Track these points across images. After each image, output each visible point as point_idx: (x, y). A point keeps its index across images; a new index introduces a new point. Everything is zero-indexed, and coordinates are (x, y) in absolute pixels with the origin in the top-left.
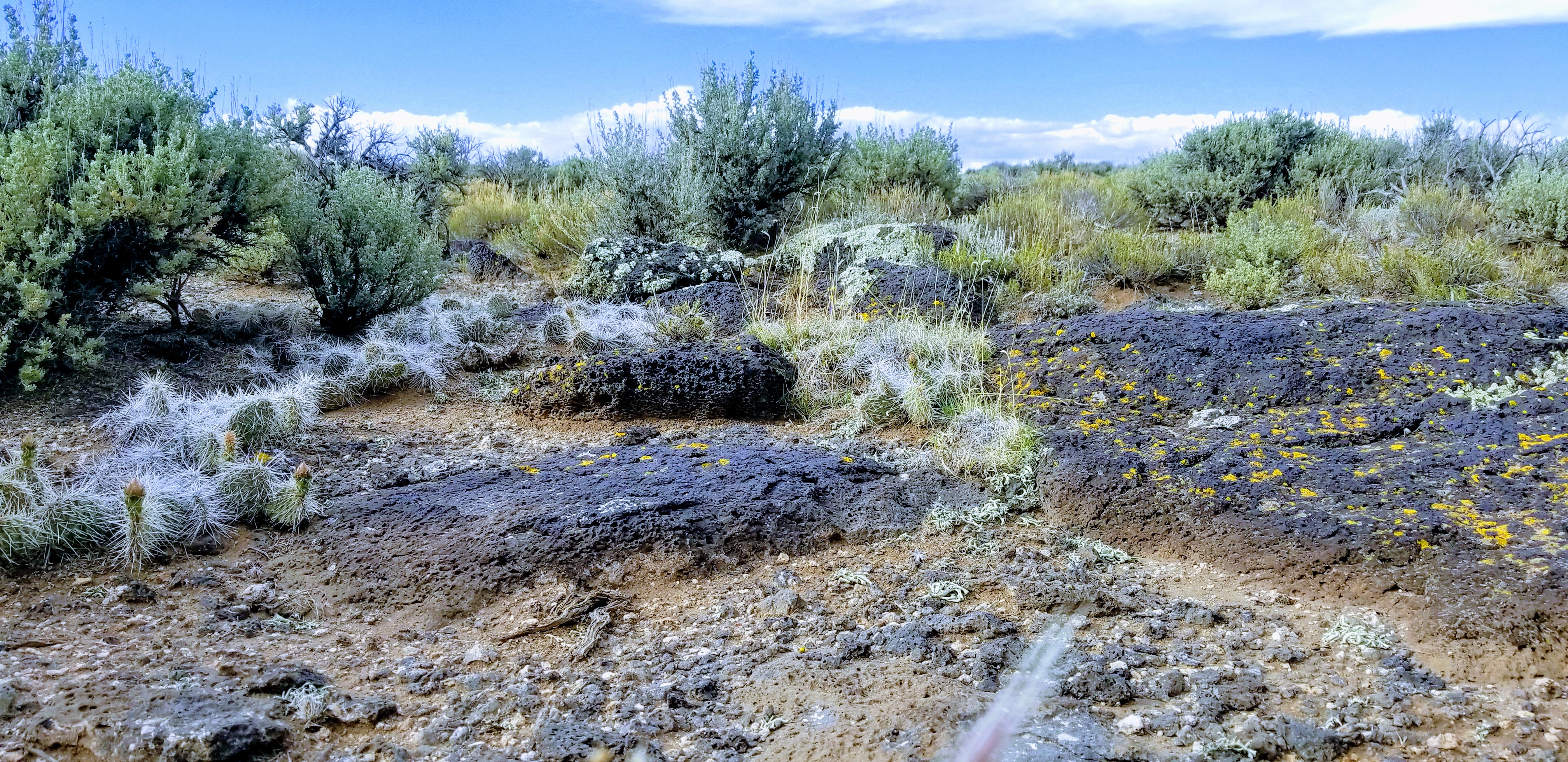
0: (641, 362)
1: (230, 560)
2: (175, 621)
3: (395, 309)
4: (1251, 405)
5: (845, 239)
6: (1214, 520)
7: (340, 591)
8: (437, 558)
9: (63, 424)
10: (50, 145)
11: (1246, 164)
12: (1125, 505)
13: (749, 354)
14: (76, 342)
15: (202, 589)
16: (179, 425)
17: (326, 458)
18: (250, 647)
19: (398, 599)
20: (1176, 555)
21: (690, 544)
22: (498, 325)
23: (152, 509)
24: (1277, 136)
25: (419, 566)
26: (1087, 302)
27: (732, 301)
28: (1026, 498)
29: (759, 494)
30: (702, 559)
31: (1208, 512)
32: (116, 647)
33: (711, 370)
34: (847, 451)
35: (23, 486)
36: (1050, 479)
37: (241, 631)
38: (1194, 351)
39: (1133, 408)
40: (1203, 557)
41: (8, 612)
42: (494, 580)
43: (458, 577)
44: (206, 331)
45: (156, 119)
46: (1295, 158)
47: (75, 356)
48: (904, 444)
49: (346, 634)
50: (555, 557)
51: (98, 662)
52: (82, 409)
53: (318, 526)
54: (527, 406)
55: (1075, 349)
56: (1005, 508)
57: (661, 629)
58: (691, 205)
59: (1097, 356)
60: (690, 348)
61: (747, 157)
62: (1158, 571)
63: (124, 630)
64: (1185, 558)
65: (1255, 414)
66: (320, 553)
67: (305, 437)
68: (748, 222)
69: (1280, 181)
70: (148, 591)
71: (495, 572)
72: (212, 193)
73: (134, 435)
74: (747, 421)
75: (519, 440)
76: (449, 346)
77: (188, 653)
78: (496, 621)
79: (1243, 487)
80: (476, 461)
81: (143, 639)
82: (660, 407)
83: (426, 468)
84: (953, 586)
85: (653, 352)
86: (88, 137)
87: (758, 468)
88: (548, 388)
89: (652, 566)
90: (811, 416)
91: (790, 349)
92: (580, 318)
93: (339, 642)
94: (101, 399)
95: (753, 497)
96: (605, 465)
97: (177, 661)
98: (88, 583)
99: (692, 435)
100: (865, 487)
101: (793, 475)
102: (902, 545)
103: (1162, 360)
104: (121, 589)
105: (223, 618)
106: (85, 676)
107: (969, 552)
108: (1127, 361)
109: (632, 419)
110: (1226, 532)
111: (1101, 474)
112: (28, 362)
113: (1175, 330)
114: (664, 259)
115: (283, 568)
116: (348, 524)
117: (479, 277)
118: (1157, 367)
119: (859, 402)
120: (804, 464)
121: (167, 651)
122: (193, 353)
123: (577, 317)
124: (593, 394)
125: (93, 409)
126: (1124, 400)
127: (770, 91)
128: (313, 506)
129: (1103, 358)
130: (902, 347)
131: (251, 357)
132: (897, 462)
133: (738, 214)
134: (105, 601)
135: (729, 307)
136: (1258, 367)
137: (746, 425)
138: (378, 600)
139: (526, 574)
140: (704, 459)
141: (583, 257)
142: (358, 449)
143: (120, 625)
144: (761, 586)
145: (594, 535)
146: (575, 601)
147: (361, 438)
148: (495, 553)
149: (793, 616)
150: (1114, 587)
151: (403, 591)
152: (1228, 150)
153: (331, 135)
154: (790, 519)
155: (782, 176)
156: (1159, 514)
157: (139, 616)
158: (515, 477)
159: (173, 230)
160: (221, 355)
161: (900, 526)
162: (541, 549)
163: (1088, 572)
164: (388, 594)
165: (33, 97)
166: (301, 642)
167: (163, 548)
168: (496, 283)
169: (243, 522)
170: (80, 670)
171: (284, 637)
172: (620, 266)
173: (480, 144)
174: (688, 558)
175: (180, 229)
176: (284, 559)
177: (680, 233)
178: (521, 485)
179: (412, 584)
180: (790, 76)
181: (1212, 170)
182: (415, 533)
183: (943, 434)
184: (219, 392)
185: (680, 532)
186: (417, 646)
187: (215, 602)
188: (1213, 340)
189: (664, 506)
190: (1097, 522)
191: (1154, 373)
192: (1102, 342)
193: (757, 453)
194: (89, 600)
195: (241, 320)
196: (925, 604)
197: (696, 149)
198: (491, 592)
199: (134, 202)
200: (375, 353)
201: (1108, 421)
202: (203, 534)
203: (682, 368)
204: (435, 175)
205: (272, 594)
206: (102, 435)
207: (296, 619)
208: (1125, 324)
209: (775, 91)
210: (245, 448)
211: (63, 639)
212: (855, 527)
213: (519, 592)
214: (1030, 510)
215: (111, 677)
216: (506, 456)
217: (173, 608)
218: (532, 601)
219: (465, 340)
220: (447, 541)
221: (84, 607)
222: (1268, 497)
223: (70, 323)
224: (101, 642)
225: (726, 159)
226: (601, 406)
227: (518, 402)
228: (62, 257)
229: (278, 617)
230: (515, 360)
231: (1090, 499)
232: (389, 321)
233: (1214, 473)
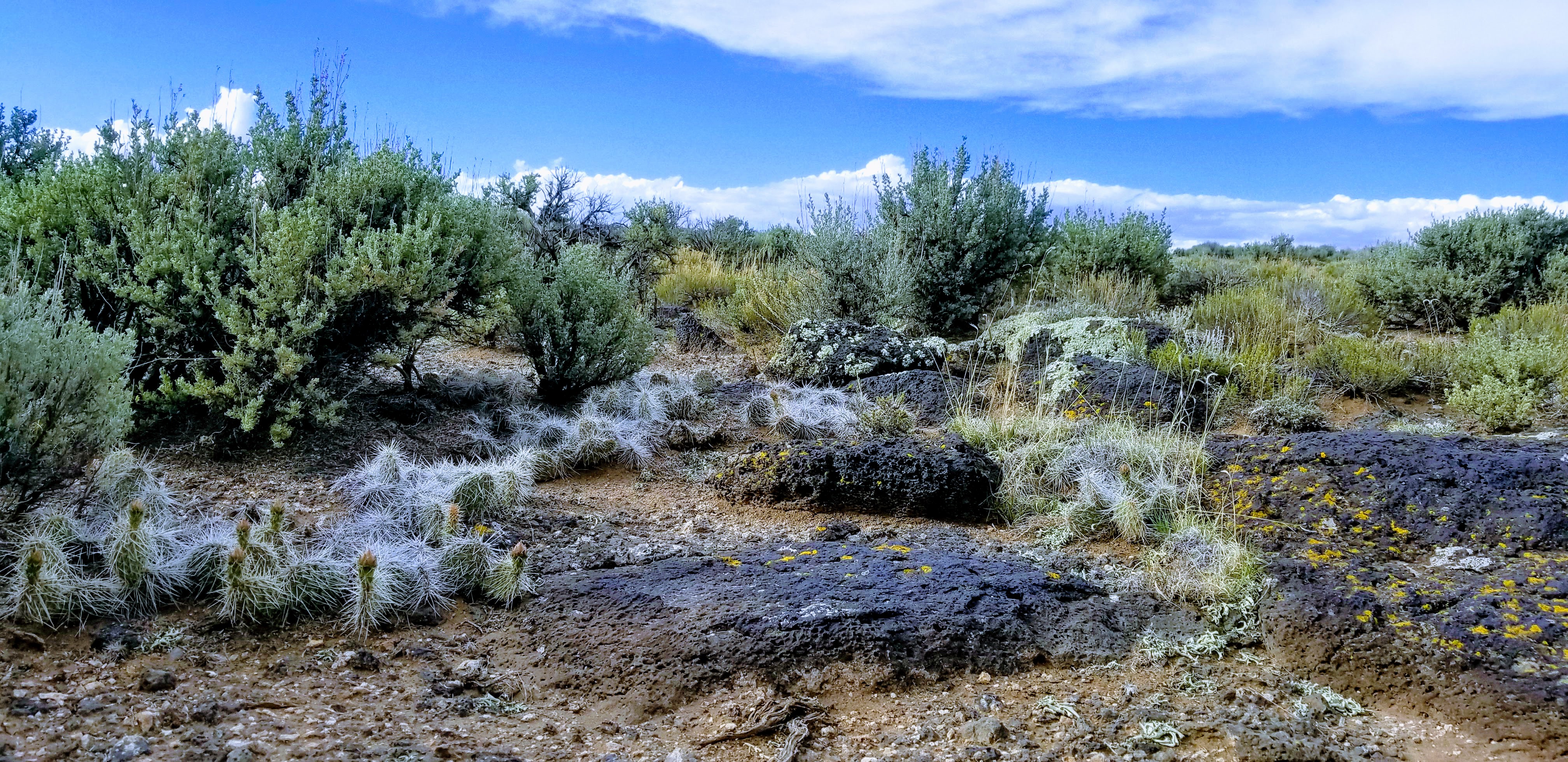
0: (844, 455)
1: (448, 632)
2: (396, 692)
3: (607, 383)
4: (1503, 546)
5: (1053, 330)
6: (1461, 676)
7: (548, 675)
8: (640, 650)
9: (305, 480)
10: (313, 222)
11: (1492, 263)
12: (1358, 650)
13: (953, 454)
14: (321, 403)
15: (421, 660)
16: (408, 494)
17: (539, 533)
18: (463, 726)
19: (602, 689)
20: (1416, 711)
21: (891, 656)
22: (703, 402)
23: (380, 576)
24: (1527, 235)
25: (624, 656)
26: (1312, 412)
27: (934, 390)
28: (1247, 631)
29: (962, 608)
30: (900, 673)
31: (1454, 667)
32: (343, 715)
33: (914, 469)
34: (1053, 566)
35: (270, 548)
36: (1273, 614)
37: (455, 709)
38: (1438, 481)
39: (1367, 539)
40: (1448, 718)
41: (248, 669)
42: (695, 678)
43: (662, 672)
44: (435, 394)
45: (406, 199)
46: (1548, 257)
47: (320, 417)
48: (1113, 560)
49: (552, 722)
50: (756, 660)
51: (326, 730)
52: (321, 466)
53: (529, 605)
54: (730, 491)
55: (1302, 469)
56: (1223, 641)
57: (859, 747)
58: (896, 288)
59: (1327, 478)
60: (894, 443)
61: (954, 242)
62: (1396, 729)
63: (350, 697)
64: (1427, 716)
65: (1507, 556)
66: (531, 633)
67: (521, 509)
68: (953, 306)
69: (1530, 281)
70: (373, 659)
71: (697, 670)
72: (451, 269)
73: (369, 502)
74: (949, 522)
75: (719, 526)
76: (657, 423)
77: (407, 729)
78: (695, 722)
79: (1496, 642)
80: (679, 547)
81: (367, 709)
82: (860, 502)
83: (631, 550)
84: (1167, 728)
85: (857, 446)
86: (345, 214)
87: (962, 580)
88: (751, 475)
89: (850, 676)
90: (1015, 521)
91: (994, 448)
92: (784, 402)
93: (545, 730)
94: (338, 458)
95: (955, 610)
96: (805, 562)
97: (396, 736)
98: (320, 646)
99: (892, 534)
100: (1072, 607)
101: (997, 590)
102: (1111, 674)
103: (1401, 489)
104: (349, 654)
105: (439, 692)
106: (314, 744)
107: (1184, 688)
108: (1360, 486)
109: (832, 512)
110: (1475, 692)
111: (1331, 613)
112: (278, 420)
113: (1416, 457)
114: (867, 343)
115: (495, 645)
116: (558, 606)
117: (685, 348)
118: (1396, 495)
119: (1066, 510)
120: (1009, 578)
121: (388, 725)
122: (422, 416)
123: (781, 401)
124: (795, 484)
125: (331, 467)
126: (1357, 530)
127: (981, 177)
128: (526, 584)
129: (1333, 482)
130: (1113, 455)
131: (473, 423)
132: (1106, 581)
133: (942, 297)
134: (335, 666)
135: (931, 396)
136: (1512, 504)
137: (947, 527)
138: (583, 687)
139: (726, 675)
140: (906, 563)
141: (787, 336)
142: (568, 525)
143: (347, 693)
144: (962, 709)
145: (795, 640)
146: (773, 709)
147: (571, 514)
148: (697, 650)
149: (995, 746)
150: (1347, 744)
151: (607, 681)
152: (1471, 247)
153: (554, 203)
154: (993, 637)
155: (989, 262)
156: (1398, 664)
157: (364, 684)
158: (718, 569)
159: (414, 303)
160: (447, 419)
161: (1108, 653)
162: (742, 650)
163: (1317, 724)
164: (593, 683)
165: (301, 175)
166: (510, 727)
167: (388, 616)
168: (700, 354)
169: (461, 595)
170: (310, 737)
171: (494, 719)
172: (823, 348)
173: (689, 212)
174: (887, 670)
175: (420, 302)
176: (497, 635)
177: (883, 316)
178: (723, 578)
179: (617, 675)
180: (1001, 163)
181: (1452, 267)
182: (620, 621)
183: (1156, 553)
184: (445, 462)
185: (881, 643)
186: (619, 742)
187: (432, 675)
188: (1458, 471)
189: (865, 614)
190: (1326, 666)
191: (1391, 500)
192: (1332, 463)
193: (960, 562)
194: (319, 663)
195: (467, 386)
196: (1136, 747)
197: (904, 232)
198: (691, 690)
199: (382, 277)
200: (588, 428)
201: (1340, 553)
202: (425, 605)
203: (885, 464)
204: (648, 244)
205: (485, 671)
206: (340, 498)
207: (505, 699)
208: (1358, 446)
209: (986, 176)
210: (466, 521)
211: (296, 702)
212: (1061, 650)
213: (718, 693)
214: (1250, 646)
215: (337, 748)
216: (708, 544)
217: (394, 678)
218: (731, 704)
219: (672, 417)
220: (651, 633)
221: (315, 670)
222: (1525, 656)
223: (318, 386)
224: (329, 708)
225: (933, 243)
226: (802, 497)
227: (722, 486)
228: (317, 324)
229: (489, 696)
230: (718, 441)
231: (1319, 640)
232: (601, 395)
233: (1461, 622)
